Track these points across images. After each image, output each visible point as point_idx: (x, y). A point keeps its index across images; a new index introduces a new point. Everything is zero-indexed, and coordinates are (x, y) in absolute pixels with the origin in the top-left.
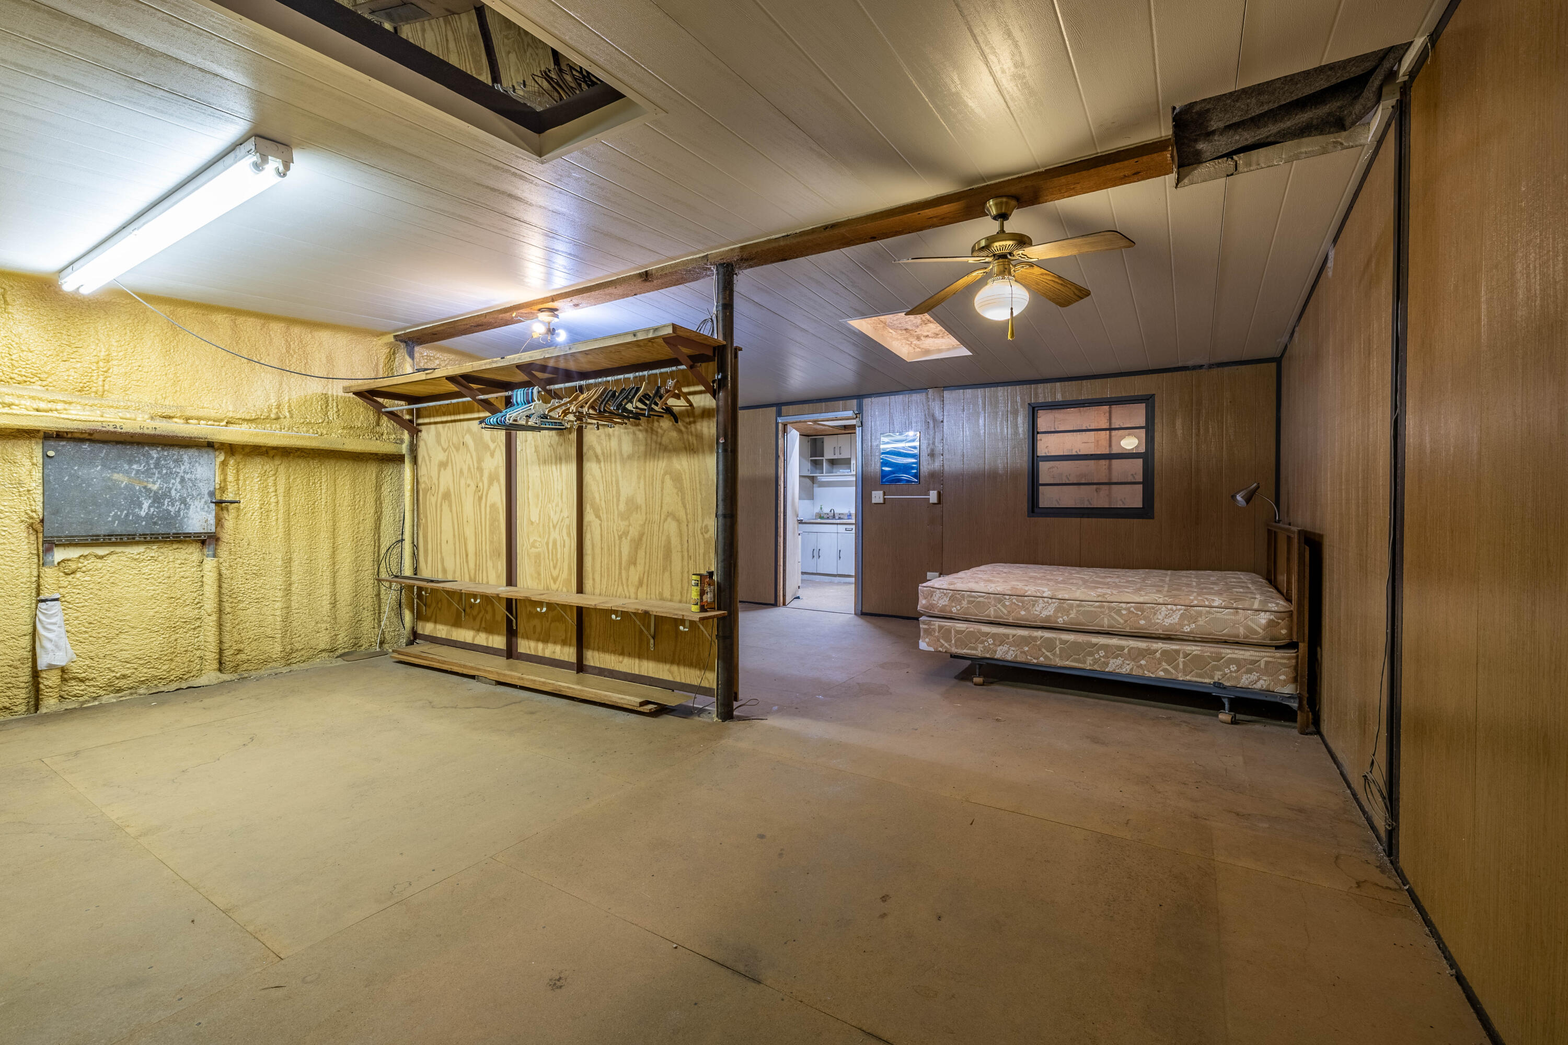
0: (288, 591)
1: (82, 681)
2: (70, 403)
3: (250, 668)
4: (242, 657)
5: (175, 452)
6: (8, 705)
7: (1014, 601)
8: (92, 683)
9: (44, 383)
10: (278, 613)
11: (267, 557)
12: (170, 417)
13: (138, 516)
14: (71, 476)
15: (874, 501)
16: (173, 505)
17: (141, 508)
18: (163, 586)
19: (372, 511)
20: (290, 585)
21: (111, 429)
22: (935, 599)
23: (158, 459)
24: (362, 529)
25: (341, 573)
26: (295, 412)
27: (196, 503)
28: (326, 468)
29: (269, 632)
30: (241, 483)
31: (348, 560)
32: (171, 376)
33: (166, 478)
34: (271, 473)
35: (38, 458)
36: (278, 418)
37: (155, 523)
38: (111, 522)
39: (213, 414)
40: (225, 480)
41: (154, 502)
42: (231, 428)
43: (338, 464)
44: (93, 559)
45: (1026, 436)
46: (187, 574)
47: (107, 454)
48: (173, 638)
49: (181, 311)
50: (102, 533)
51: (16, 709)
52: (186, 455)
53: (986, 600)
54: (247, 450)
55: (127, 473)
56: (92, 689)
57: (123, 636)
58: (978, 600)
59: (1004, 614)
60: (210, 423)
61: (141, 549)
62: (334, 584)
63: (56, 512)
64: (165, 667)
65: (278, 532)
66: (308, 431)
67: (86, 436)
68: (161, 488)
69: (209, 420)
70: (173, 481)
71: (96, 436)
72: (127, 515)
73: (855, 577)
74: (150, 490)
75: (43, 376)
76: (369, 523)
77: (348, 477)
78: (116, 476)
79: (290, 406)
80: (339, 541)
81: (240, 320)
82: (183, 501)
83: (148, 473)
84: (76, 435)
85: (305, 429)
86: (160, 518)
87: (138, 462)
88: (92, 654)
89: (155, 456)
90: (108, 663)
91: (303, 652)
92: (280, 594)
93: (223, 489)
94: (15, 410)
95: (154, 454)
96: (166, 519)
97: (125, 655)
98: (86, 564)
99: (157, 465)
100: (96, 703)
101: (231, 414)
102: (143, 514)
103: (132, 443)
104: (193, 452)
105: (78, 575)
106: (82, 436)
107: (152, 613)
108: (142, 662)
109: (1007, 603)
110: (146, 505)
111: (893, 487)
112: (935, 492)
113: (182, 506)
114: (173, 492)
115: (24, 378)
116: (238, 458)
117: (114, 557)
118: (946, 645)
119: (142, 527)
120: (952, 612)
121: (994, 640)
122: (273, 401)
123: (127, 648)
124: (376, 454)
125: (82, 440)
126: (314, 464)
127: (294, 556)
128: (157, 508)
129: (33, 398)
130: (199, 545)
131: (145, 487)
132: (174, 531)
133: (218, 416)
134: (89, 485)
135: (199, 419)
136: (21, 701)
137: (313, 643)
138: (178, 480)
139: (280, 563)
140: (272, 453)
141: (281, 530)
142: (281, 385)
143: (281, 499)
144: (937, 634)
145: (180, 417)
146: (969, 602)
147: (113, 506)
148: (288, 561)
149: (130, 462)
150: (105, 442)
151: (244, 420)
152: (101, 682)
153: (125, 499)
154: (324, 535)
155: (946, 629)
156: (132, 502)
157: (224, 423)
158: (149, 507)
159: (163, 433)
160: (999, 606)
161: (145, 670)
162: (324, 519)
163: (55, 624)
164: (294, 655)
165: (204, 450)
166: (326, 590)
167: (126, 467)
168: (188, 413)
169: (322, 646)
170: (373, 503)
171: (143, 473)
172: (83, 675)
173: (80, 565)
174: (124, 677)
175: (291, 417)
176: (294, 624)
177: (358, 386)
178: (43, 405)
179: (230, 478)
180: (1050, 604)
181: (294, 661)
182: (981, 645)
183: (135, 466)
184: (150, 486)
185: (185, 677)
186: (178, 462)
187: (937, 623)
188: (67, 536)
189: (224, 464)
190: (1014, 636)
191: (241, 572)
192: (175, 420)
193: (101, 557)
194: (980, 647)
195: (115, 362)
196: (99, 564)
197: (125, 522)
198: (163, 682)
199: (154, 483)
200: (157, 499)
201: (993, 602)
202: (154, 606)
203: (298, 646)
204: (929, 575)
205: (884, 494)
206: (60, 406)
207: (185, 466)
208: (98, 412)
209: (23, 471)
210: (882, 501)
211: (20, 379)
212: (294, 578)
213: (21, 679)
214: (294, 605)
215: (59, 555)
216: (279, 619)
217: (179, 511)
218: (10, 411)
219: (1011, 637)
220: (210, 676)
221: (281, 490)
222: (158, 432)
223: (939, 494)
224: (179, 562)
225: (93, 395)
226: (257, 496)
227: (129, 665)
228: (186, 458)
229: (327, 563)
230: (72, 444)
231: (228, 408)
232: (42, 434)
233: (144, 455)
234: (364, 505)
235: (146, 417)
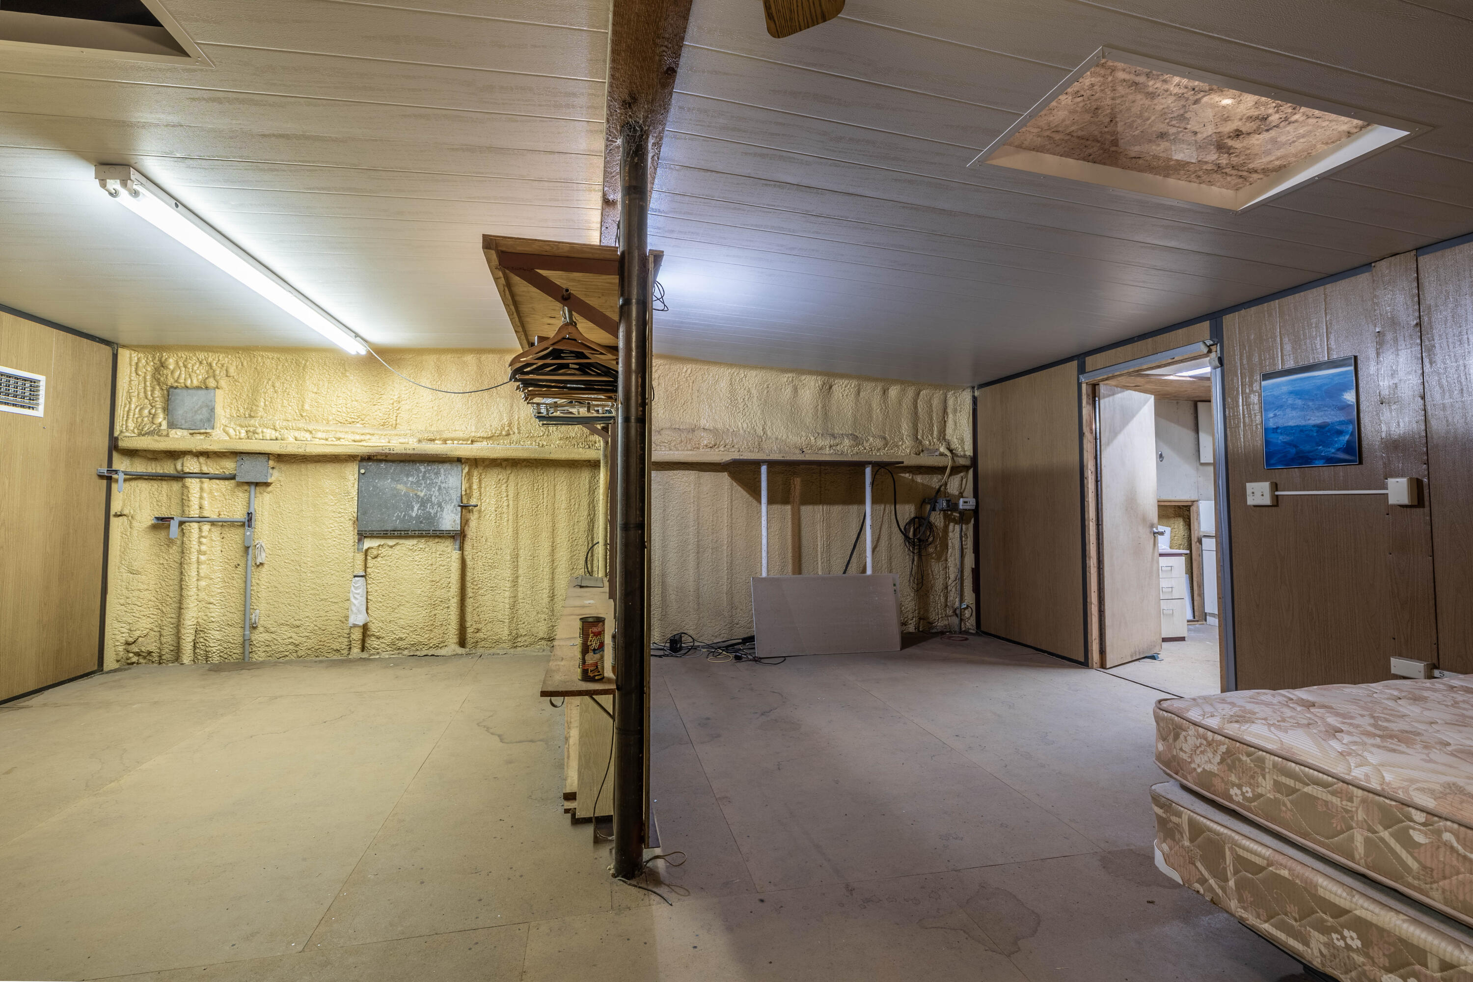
0: (515, 582)
1: (378, 638)
2: (373, 435)
3: (486, 646)
4: (481, 635)
5: (435, 467)
6: (339, 648)
8: (383, 640)
9: (364, 422)
10: (507, 601)
11: (499, 552)
12: (434, 440)
13: (411, 517)
14: (374, 487)
15: (1251, 501)
16: (433, 509)
17: (413, 510)
18: (429, 571)
19: (586, 513)
20: (517, 577)
21: (387, 451)
22: (1186, 747)
23: (425, 472)
24: (576, 530)
25: (558, 570)
26: (523, 428)
27: (448, 506)
28: (547, 476)
29: (500, 617)
30: (483, 490)
31: (565, 559)
32: (435, 408)
33: (429, 487)
34: (505, 481)
35: (356, 476)
36: (508, 435)
37: (421, 522)
38: (394, 521)
39: (460, 435)
40: (470, 487)
41: (421, 506)
42: (477, 445)
43: (557, 472)
44: (387, 548)
46: (444, 563)
47: (394, 470)
48: (433, 613)
49: (443, 357)
50: (390, 529)
51: (342, 652)
52: (443, 468)
53: (1336, 800)
54: (487, 463)
55: (406, 483)
56: (383, 645)
57: (402, 608)
60: (460, 442)
61: (414, 542)
62: (553, 579)
63: (364, 513)
64: (426, 636)
65: (508, 532)
66: (531, 444)
67: (383, 457)
68: (425, 495)
69: (460, 440)
70: (433, 489)
71: (389, 458)
72: (404, 516)
74: (418, 496)
75: (363, 417)
76: (583, 525)
77: (565, 483)
78: (400, 487)
79: (519, 424)
80: (558, 540)
81: (484, 357)
82: (440, 505)
83: (418, 483)
84: (379, 457)
85: (529, 442)
86: (425, 518)
87: (412, 475)
88: (383, 619)
89: (423, 470)
90: (393, 627)
91: (526, 638)
92: (508, 585)
93: (469, 496)
94: (342, 442)
95: (422, 468)
96: (429, 519)
97: (402, 622)
98: (385, 551)
99: (424, 477)
100: (378, 657)
101: (473, 434)
102: (414, 515)
103: (409, 461)
104: (447, 466)
105: (379, 559)
106: (381, 458)
107: (419, 592)
108: (412, 629)
109: (1418, 837)
110: (416, 508)
111: (1295, 473)
112: (1403, 482)
113: (439, 509)
114: (433, 498)
115: (353, 420)
116: (480, 469)
117: (398, 547)
118: (1212, 881)
119: (413, 525)
120: (1230, 798)
122: (505, 421)
123: (403, 617)
124: (589, 461)
125: (381, 461)
126: (538, 472)
127: (521, 552)
128: (423, 510)
129: (353, 433)
130: (452, 540)
131: (416, 495)
132: (433, 529)
133: (466, 436)
134: (384, 493)
135: (453, 440)
136: (345, 647)
137: (534, 630)
138: (437, 488)
139: (509, 558)
140: (504, 464)
141: (511, 530)
142: (512, 406)
143: (511, 503)
144: (1187, 843)
145: (439, 439)
146: (1277, 786)
147: (397, 508)
148: (516, 557)
149: (408, 476)
150: (393, 461)
151: (483, 438)
152: (387, 641)
153: (404, 503)
154: (545, 535)
155: (1210, 841)
156: (408, 506)
157: (470, 442)
158: (418, 510)
159: (419, 452)
160: (1385, 834)
161: (414, 636)
162: (545, 521)
163: (358, 594)
164: (519, 640)
165: (454, 464)
166: (546, 584)
167: (405, 479)
168: (445, 436)
169: (541, 635)
170: (586, 506)
171: (415, 483)
172: (378, 634)
173: (380, 552)
174: (401, 639)
175: (519, 433)
176: (520, 612)
178: (358, 438)
179: (475, 486)
181: (518, 644)
183: (410, 479)
184: (419, 493)
185: (440, 646)
186: (437, 474)
188: (370, 531)
189: (469, 473)
191: (481, 564)
192: (437, 442)
193: (391, 547)
195: (403, 402)
196: (390, 551)
197: (403, 521)
198: (426, 647)
199: (421, 491)
200: (423, 503)
201: (1361, 815)
202: (421, 586)
203: (522, 632)
205: (1275, 487)
206: (368, 437)
207: (441, 478)
208: (387, 440)
209: (350, 484)
210: (1269, 501)
211: (350, 420)
212: (520, 572)
213: (345, 631)
214: (520, 595)
215: (368, 544)
216: (507, 606)
217: (436, 513)
218: (340, 443)
220: (452, 647)
221: (511, 495)
222: (415, 452)
223: (1418, 488)
224: (438, 553)
225: (390, 427)
226: (493, 501)
227: (404, 631)
228: (442, 471)
229: (548, 559)
230: (375, 464)
231: (471, 430)
232: (358, 457)
233: (416, 470)
234: (578, 508)
235: (415, 440)
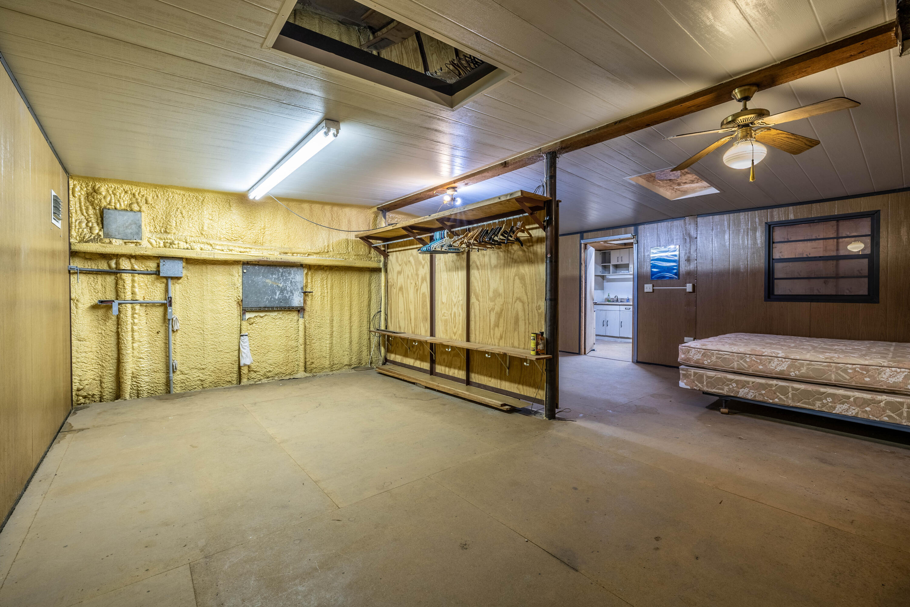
0: (332, 335)
1: (255, 372)
2: (251, 248)
3: (317, 371)
4: (314, 366)
5: (288, 269)
6: (230, 380)
7: (753, 358)
8: (259, 373)
9: (243, 240)
10: (328, 345)
11: (323, 319)
12: (287, 253)
13: (275, 299)
14: (252, 281)
16: (288, 294)
17: (276, 295)
18: (285, 331)
19: (367, 297)
20: (333, 332)
21: (266, 259)
22: (691, 354)
23: (282, 272)
24: (362, 306)
25: (353, 327)
26: (335, 248)
27: (296, 293)
28: (347, 276)
29: (324, 355)
30: (313, 283)
31: (357, 321)
32: (287, 234)
33: (285, 281)
34: (325, 278)
35: (241, 274)
36: (328, 252)
37: (281, 302)
38: (265, 302)
39: (302, 251)
40: (307, 282)
41: (280, 292)
42: (310, 257)
43: (352, 273)
44: (259, 318)
45: (764, 245)
46: (293, 326)
47: (264, 271)
48: (287, 355)
49: (291, 204)
50: (262, 306)
51: (233, 382)
52: (293, 270)
53: (731, 357)
54: (316, 268)
55: (271, 279)
56: (259, 376)
57: (269, 353)
58: (724, 357)
59: (745, 367)
60: (301, 255)
61: (276, 314)
62: (351, 332)
63: (247, 297)
64: (284, 368)
65: (328, 307)
66: (340, 257)
67: (257, 263)
68: (283, 286)
69: (301, 254)
70: (288, 283)
71: (260, 263)
72: (271, 298)
73: (633, 339)
74: (279, 287)
75: (242, 237)
76: (366, 303)
77: (357, 280)
78: (268, 281)
79: (333, 246)
80: (353, 311)
81: (313, 206)
82: (291, 292)
83: (278, 279)
84: (254, 263)
85: (339, 257)
86: (283, 300)
87: (275, 274)
88: (259, 360)
89: (281, 271)
90: (264, 365)
91: (338, 365)
92: (328, 336)
93: (306, 286)
94: (233, 252)
95: (281, 270)
96: (285, 300)
97: (270, 362)
98: (258, 320)
99: (282, 275)
100: (260, 382)
101: (309, 251)
102: (277, 298)
103: (273, 266)
104: (295, 269)
105: (254, 325)
106: (255, 263)
107: (279, 343)
108: (276, 365)
109: (748, 360)
110: (278, 294)
111: (659, 281)
112: (691, 284)
113: (291, 294)
114: (288, 288)
115: (236, 238)
116: (312, 271)
117: (266, 317)
118: (699, 385)
119: (276, 304)
120: (704, 364)
121: (737, 385)
122: (326, 244)
123: (271, 358)
124: (369, 268)
125: (255, 265)
126: (342, 273)
127: (334, 318)
128: (282, 295)
129: (239, 247)
130: (297, 312)
131: (277, 286)
132: (288, 306)
133: (305, 252)
134: (258, 285)
135: (297, 253)
136: (235, 379)
137: (342, 361)
138: (290, 282)
139: (329, 322)
140: (325, 268)
141: (329, 306)
142: (329, 236)
143: (329, 290)
144: (692, 378)
145: (290, 253)
146: (717, 358)
147: (266, 294)
148: (332, 321)
149: (272, 274)
150: (263, 265)
151: (315, 253)
152: (262, 373)
153: (270, 291)
154: (347, 308)
155: (700, 375)
156: (273, 292)
157: (307, 255)
158: (279, 294)
159: (284, 261)
160: (741, 361)
161: (277, 369)
162: (346, 300)
163: (246, 346)
164: (334, 366)
165: (299, 268)
166: (347, 335)
167: (271, 276)
168: (293, 251)
169: (346, 363)
170: (367, 293)
171: (277, 279)
172: (256, 369)
173: (255, 320)
174: (270, 371)
175: (333, 251)
176: (334, 351)
177: (362, 234)
178: (242, 250)
179: (309, 281)
180: (783, 362)
181: (334, 369)
182: (727, 387)
183: (274, 276)
184: (279, 285)
185: (292, 373)
186: (290, 273)
187: (693, 371)
188: (250, 308)
189: (307, 274)
190: (753, 382)
191: (313, 325)
192: (288, 254)
193: (262, 317)
194: (726, 388)
195: (267, 229)
196: (261, 320)
197: (270, 301)
198: (284, 375)
199: (281, 283)
200: (282, 290)
201: (736, 359)
202: (280, 340)
203: (336, 362)
204: (686, 339)
205: (653, 286)
206: (248, 250)
207: (292, 276)
208: (261, 252)
209: (236, 279)
210: (651, 291)
211: (235, 239)
212: (334, 329)
213: (235, 369)
214: (334, 342)
215: (248, 315)
216: (328, 348)
217: (290, 297)
218: (231, 253)
219: (751, 383)
220: (301, 374)
221: (329, 286)
222: (282, 260)
223: (694, 286)
224: (290, 320)
225: (259, 244)
226: (319, 289)
227: (271, 366)
228: (292, 272)
229: (348, 322)
230: (252, 266)
231: (308, 248)
232: (242, 262)
233: (277, 271)
234: (363, 293)
235: (278, 253)
